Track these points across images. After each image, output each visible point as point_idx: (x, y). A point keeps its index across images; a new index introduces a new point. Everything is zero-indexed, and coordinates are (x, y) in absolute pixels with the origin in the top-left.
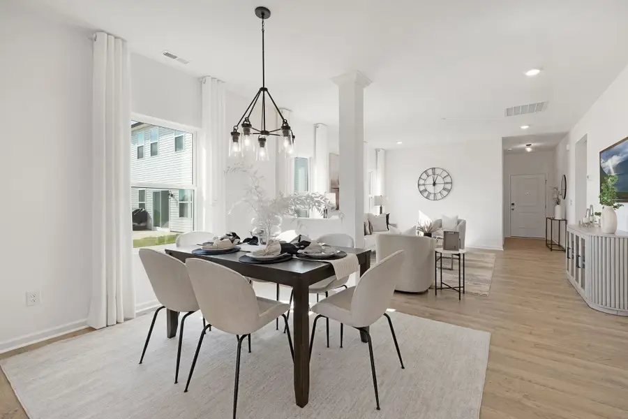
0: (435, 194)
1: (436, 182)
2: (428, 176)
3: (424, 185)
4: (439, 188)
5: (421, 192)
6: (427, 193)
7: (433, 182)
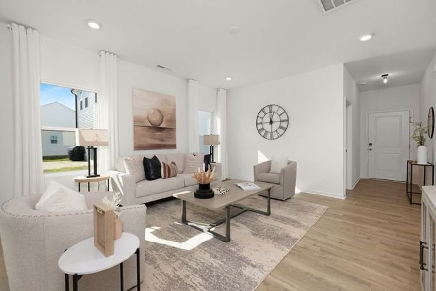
0: (271, 132)
1: (273, 120)
2: (265, 114)
3: (261, 123)
4: (276, 126)
5: (259, 131)
6: (264, 132)
7: (269, 121)
